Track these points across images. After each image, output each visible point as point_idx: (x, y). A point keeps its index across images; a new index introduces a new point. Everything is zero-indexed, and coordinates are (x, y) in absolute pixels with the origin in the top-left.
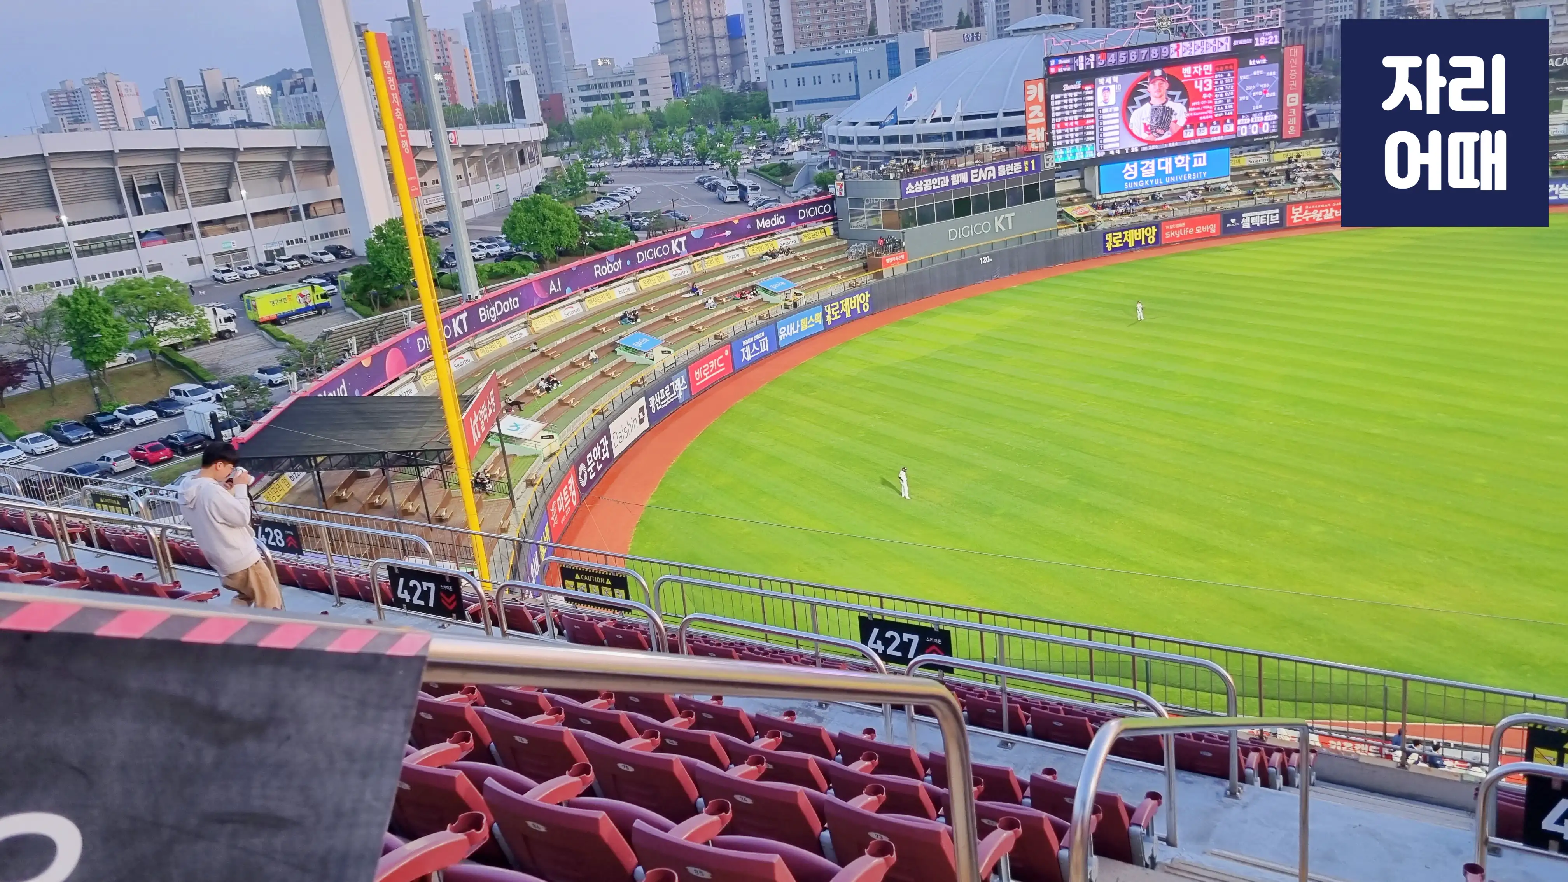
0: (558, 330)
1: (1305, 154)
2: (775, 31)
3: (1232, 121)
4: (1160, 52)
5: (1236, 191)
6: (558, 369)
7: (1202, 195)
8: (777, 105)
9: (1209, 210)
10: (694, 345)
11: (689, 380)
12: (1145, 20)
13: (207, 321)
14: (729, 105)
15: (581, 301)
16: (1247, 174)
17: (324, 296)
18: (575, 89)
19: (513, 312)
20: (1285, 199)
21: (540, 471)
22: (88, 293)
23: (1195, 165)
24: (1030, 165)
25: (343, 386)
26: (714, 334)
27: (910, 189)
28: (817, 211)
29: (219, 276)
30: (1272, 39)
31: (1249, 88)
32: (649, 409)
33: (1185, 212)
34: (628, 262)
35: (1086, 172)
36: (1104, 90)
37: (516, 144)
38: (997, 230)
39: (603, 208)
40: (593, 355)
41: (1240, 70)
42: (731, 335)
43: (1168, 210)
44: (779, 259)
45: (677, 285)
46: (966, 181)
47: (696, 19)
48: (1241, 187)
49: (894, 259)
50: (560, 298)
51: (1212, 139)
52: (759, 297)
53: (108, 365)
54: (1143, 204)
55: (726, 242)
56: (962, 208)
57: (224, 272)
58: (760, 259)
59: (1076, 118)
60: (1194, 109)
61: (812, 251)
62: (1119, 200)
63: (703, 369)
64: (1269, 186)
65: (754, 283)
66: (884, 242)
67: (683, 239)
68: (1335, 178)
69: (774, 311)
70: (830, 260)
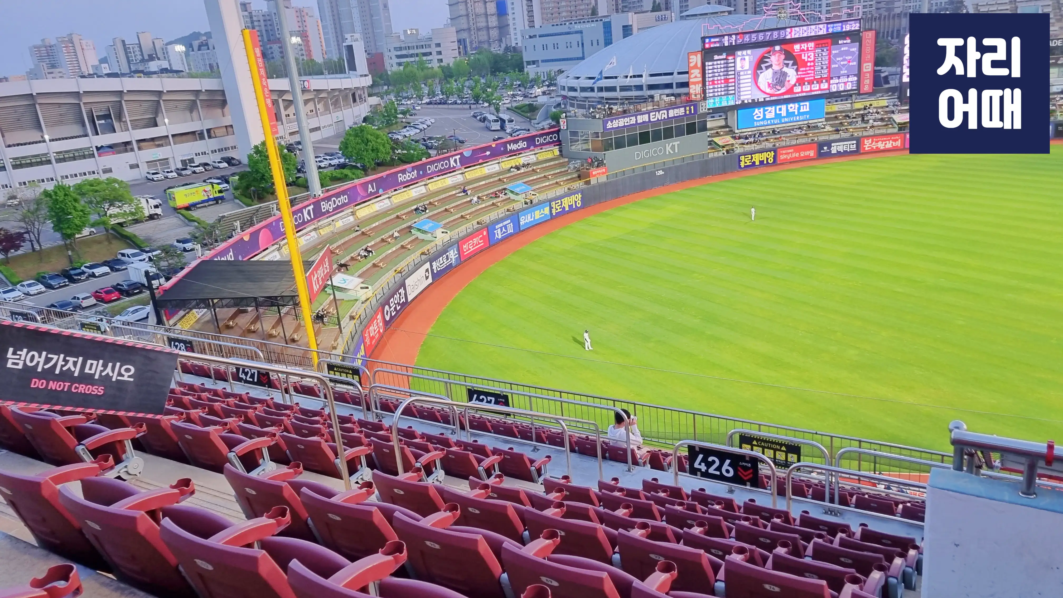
0: (374, 217)
1: (875, 104)
2: (529, 12)
3: (826, 81)
4: (779, 34)
5: (828, 128)
6: (373, 243)
7: (806, 131)
8: (529, 63)
9: (809, 140)
10: (463, 227)
11: (460, 251)
12: (770, 13)
13: (142, 208)
14: (496, 62)
15: (389, 198)
16: (836, 117)
17: (220, 192)
18: (392, 50)
19: (344, 205)
20: (860, 134)
21: (359, 310)
22: (64, 189)
23: (802, 110)
24: (690, 110)
25: (231, 253)
26: (477, 220)
27: (609, 125)
28: (548, 139)
29: (150, 177)
30: (855, 26)
31: (838, 59)
32: (432, 270)
33: (794, 142)
34: (421, 172)
35: (729, 114)
36: (741, 59)
37: (350, 89)
38: (667, 153)
39: (408, 133)
40: (396, 234)
41: (832, 47)
42: (488, 222)
43: (783, 141)
44: (522, 170)
45: (454, 187)
46: (647, 120)
47: (475, 2)
48: (832, 126)
50: (376, 195)
51: (813, 93)
52: (508, 197)
53: (77, 236)
54: (765, 136)
55: (486, 160)
56: (644, 138)
57: (153, 174)
58: (509, 170)
59: (722, 78)
60: (801, 73)
61: (544, 165)
62: (750, 133)
63: (469, 244)
64: (850, 125)
65: (505, 186)
66: (592, 160)
67: (458, 157)
68: (894, 120)
69: (517, 206)
70: (557, 171)
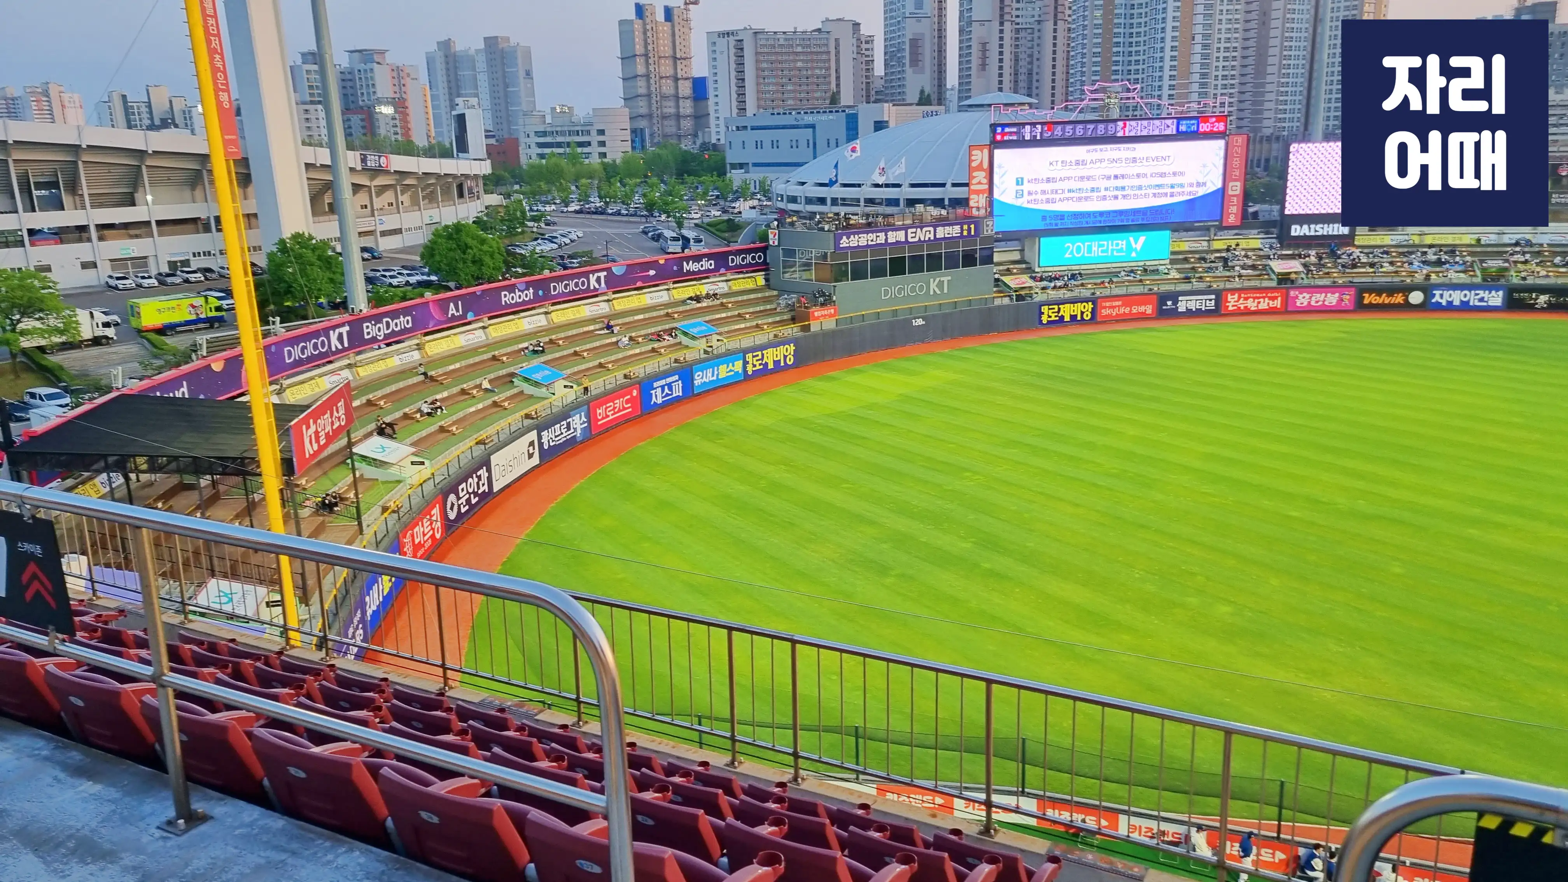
0: (454, 355)
1: (1244, 244)
2: (739, 95)
4: (1106, 129)
5: (1174, 274)
6: (445, 394)
8: (734, 166)
9: (1146, 290)
10: (600, 381)
11: (591, 418)
12: (1094, 96)
13: (77, 322)
14: (685, 162)
15: (484, 328)
16: (1186, 259)
17: (218, 309)
18: (532, 135)
19: (405, 331)
20: (1222, 286)
24: (969, 230)
25: (185, 389)
26: (623, 372)
27: (844, 242)
28: (749, 258)
29: (113, 282)
30: (1218, 126)
32: (541, 444)
33: (1123, 291)
34: (541, 293)
35: (1027, 244)
37: (454, 176)
38: (932, 293)
39: (540, 248)
40: (486, 385)
42: (641, 376)
43: (1106, 288)
44: (704, 304)
45: (593, 320)
46: (903, 240)
47: (661, 78)
48: (1179, 271)
49: (823, 313)
50: (461, 322)
52: (678, 340)
54: (1081, 279)
55: (649, 283)
56: (897, 267)
57: (118, 278)
58: (684, 302)
61: (740, 298)
62: (1057, 274)
63: (606, 408)
64: (1207, 272)
66: (815, 295)
67: (602, 274)
68: (1271, 269)
69: (690, 356)
70: (758, 309)
